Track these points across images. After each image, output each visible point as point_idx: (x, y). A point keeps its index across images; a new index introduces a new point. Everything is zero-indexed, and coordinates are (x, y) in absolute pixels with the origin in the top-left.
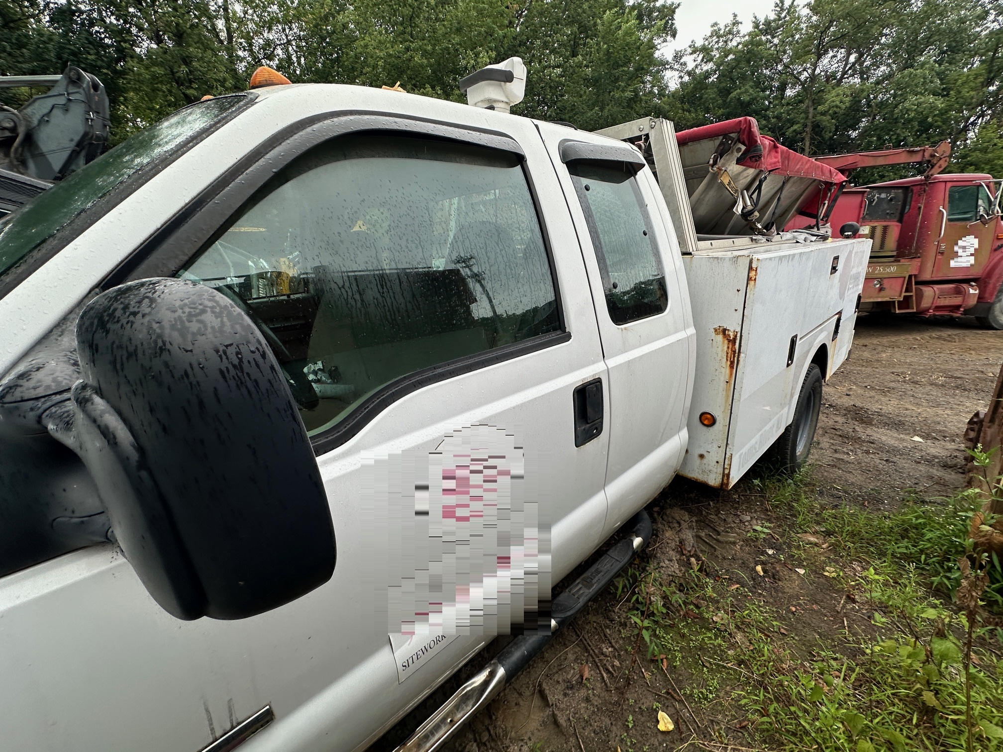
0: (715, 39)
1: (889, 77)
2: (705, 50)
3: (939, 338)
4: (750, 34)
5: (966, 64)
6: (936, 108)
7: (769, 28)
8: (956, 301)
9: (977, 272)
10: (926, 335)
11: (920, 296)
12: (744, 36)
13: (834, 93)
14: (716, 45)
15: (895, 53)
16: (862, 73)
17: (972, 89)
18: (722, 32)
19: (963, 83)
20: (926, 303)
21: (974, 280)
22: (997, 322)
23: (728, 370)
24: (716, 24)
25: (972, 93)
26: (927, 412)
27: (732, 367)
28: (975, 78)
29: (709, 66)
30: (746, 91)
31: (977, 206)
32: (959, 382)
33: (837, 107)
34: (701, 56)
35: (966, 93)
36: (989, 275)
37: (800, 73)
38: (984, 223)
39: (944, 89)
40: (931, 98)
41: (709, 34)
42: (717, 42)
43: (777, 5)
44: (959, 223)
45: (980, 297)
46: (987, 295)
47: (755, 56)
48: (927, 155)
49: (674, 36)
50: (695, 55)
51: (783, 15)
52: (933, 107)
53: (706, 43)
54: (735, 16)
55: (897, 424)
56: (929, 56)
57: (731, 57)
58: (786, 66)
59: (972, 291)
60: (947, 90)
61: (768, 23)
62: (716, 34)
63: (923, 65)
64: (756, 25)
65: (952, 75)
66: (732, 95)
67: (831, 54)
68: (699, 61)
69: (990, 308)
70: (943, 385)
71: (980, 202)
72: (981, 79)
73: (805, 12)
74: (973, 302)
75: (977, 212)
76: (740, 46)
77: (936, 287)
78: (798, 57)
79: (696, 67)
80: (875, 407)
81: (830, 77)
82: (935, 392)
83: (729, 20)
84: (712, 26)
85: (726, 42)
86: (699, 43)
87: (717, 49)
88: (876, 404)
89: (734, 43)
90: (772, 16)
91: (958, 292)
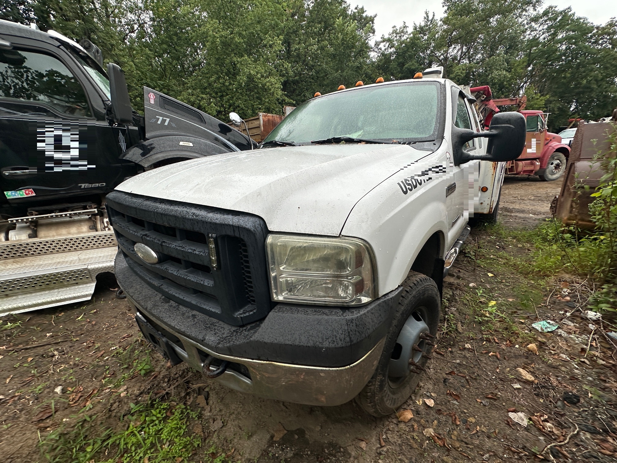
0: (395, 35)
1: (483, 60)
2: (389, 40)
3: (526, 185)
4: (412, 33)
5: (518, 55)
6: (508, 77)
7: (421, 30)
8: (531, 168)
9: (539, 155)
10: (520, 184)
11: (517, 165)
12: (410, 34)
13: (457, 68)
14: (395, 38)
15: (484, 48)
16: (469, 58)
17: (522, 68)
18: (398, 31)
19: (518, 65)
20: (520, 169)
21: (538, 159)
22: (547, 177)
23: (493, 170)
24: (395, 27)
25: (522, 70)
26: (531, 208)
27: (494, 169)
28: (523, 63)
29: (393, 50)
30: (413, 64)
31: (538, 125)
32: (540, 198)
33: (459, 75)
34: (388, 44)
35: (519, 70)
36: (544, 155)
37: (440, 56)
38: (541, 132)
39: (509, 68)
40: (504, 72)
41: (391, 32)
42: (396, 37)
43: (425, 18)
44: (531, 133)
45: (541, 166)
46: (543, 165)
47: (416, 45)
48: (518, 101)
49: (374, 32)
50: (384, 43)
51: (429, 24)
52: (505, 77)
53: (390, 37)
54: (405, 23)
55: (523, 211)
56: (501, 50)
57: (404, 45)
58: (432, 52)
59: (537, 164)
60: (510, 69)
61: (421, 28)
62: (395, 32)
63: (499, 55)
64: (415, 28)
65: (512, 61)
66: (406, 66)
67: (453, 46)
68: (387, 47)
69: (544, 171)
70: (534, 200)
71: (539, 123)
72: (525, 64)
73: (440, 23)
74: (538, 168)
75: (538, 128)
76: (408, 40)
77: (523, 162)
78: (438, 47)
79: (385, 49)
80: (511, 207)
81: (455, 58)
82: (532, 202)
83: (402, 25)
84: (393, 28)
85: (400, 37)
86: (386, 37)
87: (396, 40)
88: (511, 206)
89: (405, 38)
90: (423, 24)
91: (532, 164)
